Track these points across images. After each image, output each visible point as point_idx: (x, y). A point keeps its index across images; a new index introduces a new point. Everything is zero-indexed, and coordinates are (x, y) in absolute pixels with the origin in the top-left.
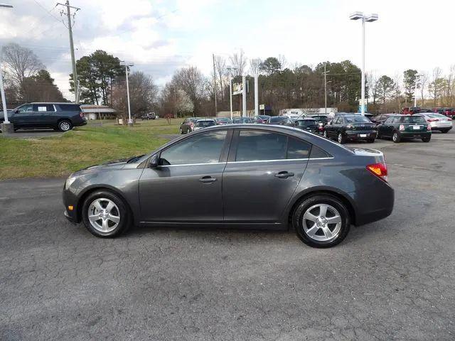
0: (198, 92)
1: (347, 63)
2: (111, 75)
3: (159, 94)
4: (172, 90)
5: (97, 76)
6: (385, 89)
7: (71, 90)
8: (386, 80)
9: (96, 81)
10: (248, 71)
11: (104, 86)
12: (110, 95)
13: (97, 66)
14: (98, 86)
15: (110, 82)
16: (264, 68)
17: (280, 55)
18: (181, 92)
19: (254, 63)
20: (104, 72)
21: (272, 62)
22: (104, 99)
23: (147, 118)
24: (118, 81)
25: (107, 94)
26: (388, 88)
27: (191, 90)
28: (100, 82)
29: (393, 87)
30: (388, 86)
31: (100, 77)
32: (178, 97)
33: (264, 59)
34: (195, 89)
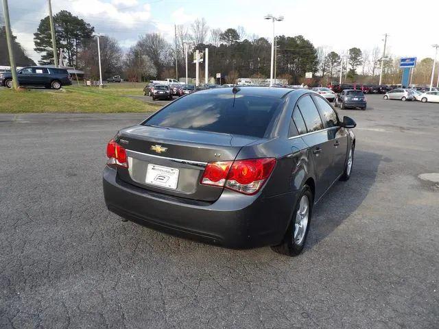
0: (162, 57)
1: (300, 37)
2: (76, 36)
3: (124, 58)
4: (137, 54)
5: (62, 37)
6: (333, 64)
7: (35, 50)
8: (334, 56)
9: (61, 42)
10: (208, 40)
11: (69, 47)
12: (75, 57)
13: (62, 26)
14: (63, 46)
15: (75, 44)
16: (224, 39)
17: (239, 27)
18: (145, 57)
19: (215, 33)
20: (69, 33)
21: (232, 33)
22: (69, 59)
23: (112, 81)
24: (84, 43)
25: (73, 55)
26: (335, 64)
27: (154, 56)
28: (65, 43)
29: (340, 63)
30: (335, 62)
31: (66, 38)
32: (142, 62)
33: (224, 30)
34: (159, 54)
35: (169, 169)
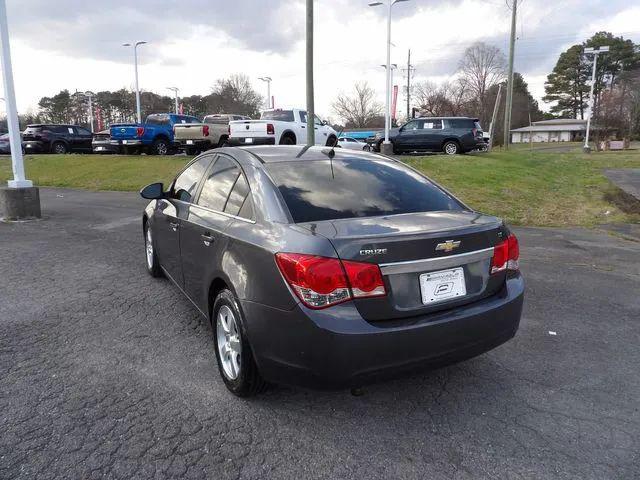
5: (589, 74)
9: (587, 82)
35: (449, 272)
